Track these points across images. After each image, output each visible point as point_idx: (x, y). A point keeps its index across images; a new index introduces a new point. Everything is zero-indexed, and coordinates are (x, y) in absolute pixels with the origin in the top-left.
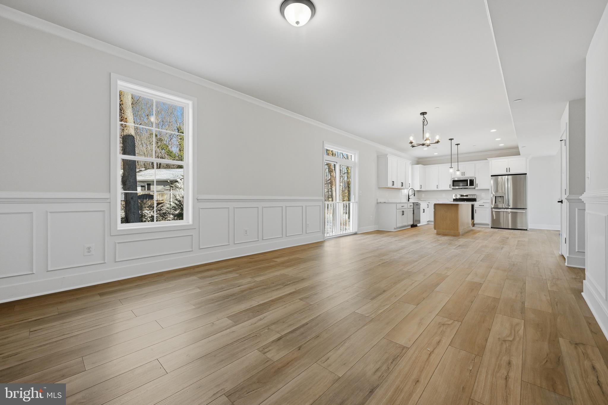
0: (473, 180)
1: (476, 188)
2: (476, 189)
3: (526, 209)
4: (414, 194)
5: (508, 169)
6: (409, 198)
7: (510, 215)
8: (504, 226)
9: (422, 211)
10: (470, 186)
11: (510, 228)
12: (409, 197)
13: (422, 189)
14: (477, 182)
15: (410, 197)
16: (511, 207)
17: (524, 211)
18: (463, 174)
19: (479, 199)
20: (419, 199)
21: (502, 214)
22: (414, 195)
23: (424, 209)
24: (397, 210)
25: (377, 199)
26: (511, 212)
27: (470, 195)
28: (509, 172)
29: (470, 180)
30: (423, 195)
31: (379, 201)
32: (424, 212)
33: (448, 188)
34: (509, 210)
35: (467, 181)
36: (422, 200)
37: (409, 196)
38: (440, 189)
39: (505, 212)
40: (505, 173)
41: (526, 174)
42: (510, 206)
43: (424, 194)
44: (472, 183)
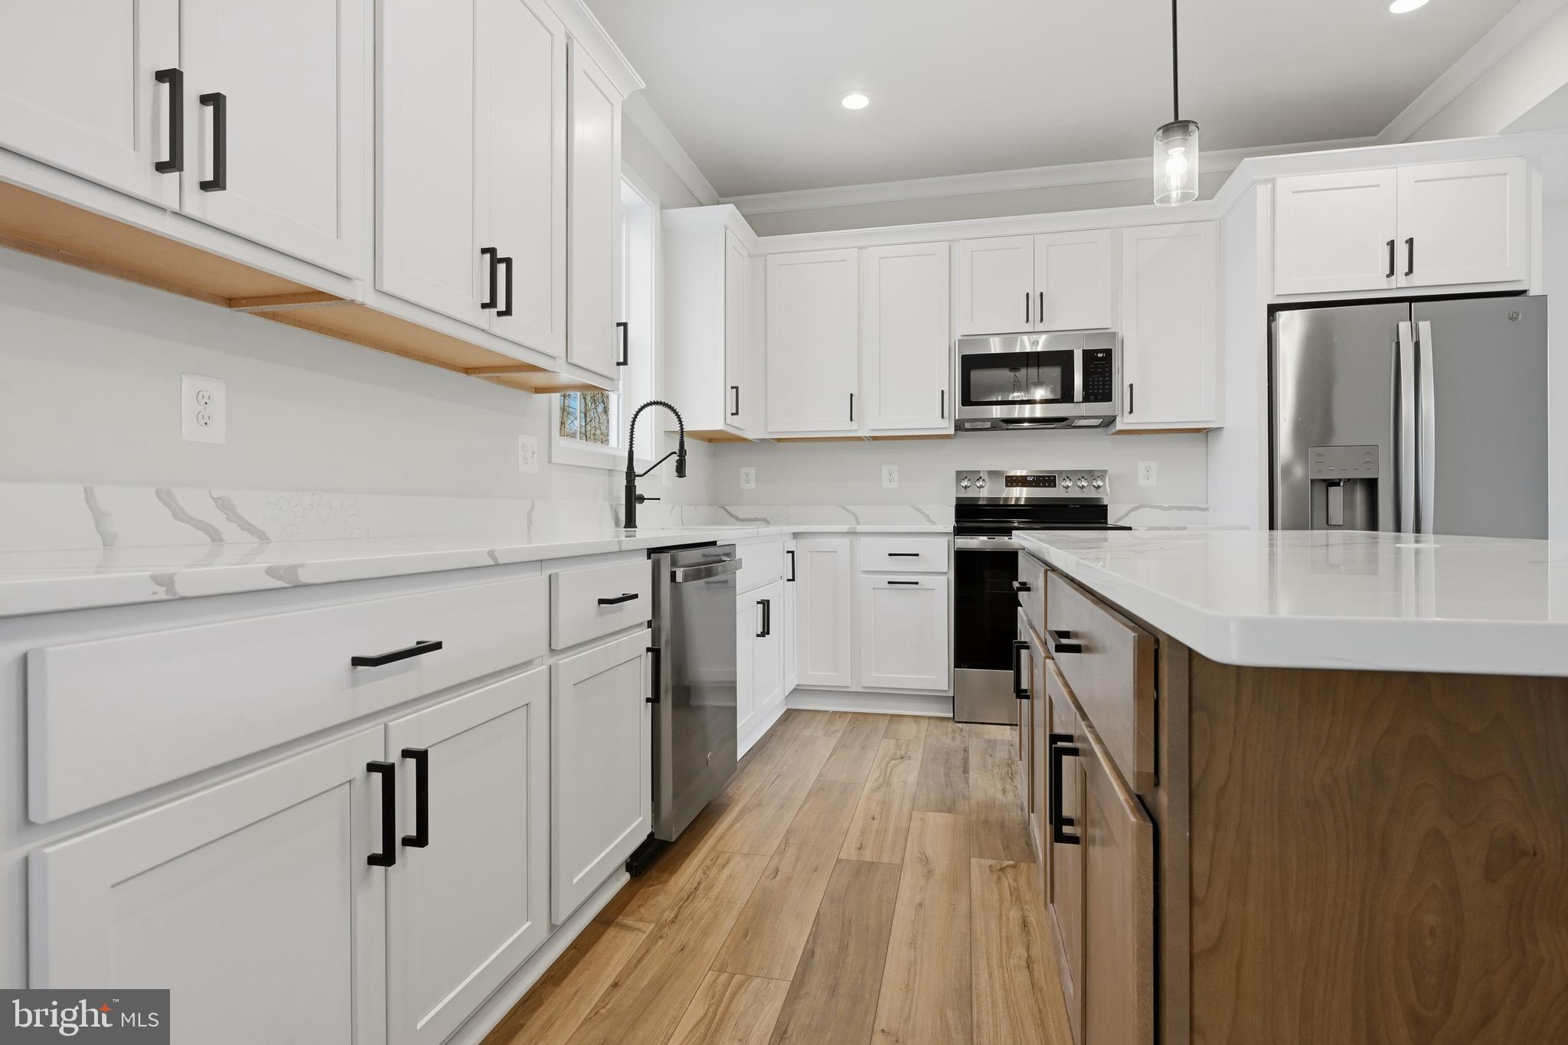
0: (1109, 352)
1: (1129, 422)
2: (1119, 425)
4: (682, 453)
6: (632, 498)
9: (747, 620)
10: (1086, 399)
12: (630, 488)
13: (749, 427)
14: (1133, 375)
15: (641, 487)
18: (1036, 305)
20: (722, 507)
22: (681, 470)
23: (765, 604)
27: (1069, 475)
29: (1088, 355)
30: (748, 476)
32: (765, 632)
33: (931, 422)
35: (1062, 358)
36: (740, 511)
37: (631, 475)
43: (752, 471)
44: (1104, 385)
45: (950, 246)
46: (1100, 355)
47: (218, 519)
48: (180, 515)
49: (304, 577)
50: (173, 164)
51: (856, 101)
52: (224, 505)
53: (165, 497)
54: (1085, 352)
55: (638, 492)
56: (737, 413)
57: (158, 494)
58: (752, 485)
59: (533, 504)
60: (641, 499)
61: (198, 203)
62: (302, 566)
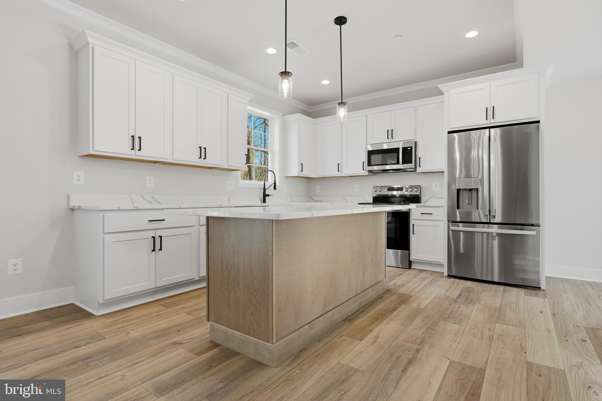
0: (411, 147)
1: (419, 170)
2: (417, 171)
3: (539, 226)
4: (275, 184)
5: (491, 112)
6: (265, 195)
7: (496, 243)
8: (482, 275)
10: (404, 163)
11: (496, 280)
13: (311, 174)
14: (419, 155)
16: (498, 219)
17: (534, 233)
19: (428, 198)
20: (310, 197)
21: (478, 239)
22: (275, 188)
24: (106, 236)
25: (68, 197)
26: (499, 235)
28: (492, 121)
29: (405, 150)
30: (318, 188)
31: (74, 203)
33: (360, 171)
34: (495, 229)
35: (396, 150)
36: (315, 199)
38: (345, 172)
39: (485, 235)
40: (484, 123)
41: (538, 122)
42: (494, 217)
44: (410, 158)
45: (367, 117)
46: (409, 149)
47: (151, 200)
48: (145, 199)
49: (139, 208)
50: (133, 149)
51: (325, 82)
52: (153, 198)
53: (142, 196)
54: (403, 148)
55: (267, 193)
56: (302, 171)
57: (141, 196)
58: (319, 191)
59: (230, 197)
60: (268, 195)
61: (138, 153)
62: (139, 206)
